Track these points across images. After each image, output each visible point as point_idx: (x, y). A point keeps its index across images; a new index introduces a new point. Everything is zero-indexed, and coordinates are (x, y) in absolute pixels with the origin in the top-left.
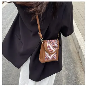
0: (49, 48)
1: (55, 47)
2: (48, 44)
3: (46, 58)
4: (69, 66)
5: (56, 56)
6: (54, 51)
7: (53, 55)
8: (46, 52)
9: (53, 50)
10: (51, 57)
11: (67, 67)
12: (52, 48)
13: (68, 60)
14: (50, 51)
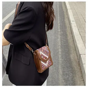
0: (43, 56)
1: (47, 53)
2: (40, 53)
3: (43, 66)
4: (68, 76)
5: (50, 61)
6: (48, 57)
7: (48, 62)
8: (41, 61)
9: (46, 56)
10: (47, 63)
11: (66, 77)
12: (45, 55)
13: (67, 71)
14: (44, 58)
